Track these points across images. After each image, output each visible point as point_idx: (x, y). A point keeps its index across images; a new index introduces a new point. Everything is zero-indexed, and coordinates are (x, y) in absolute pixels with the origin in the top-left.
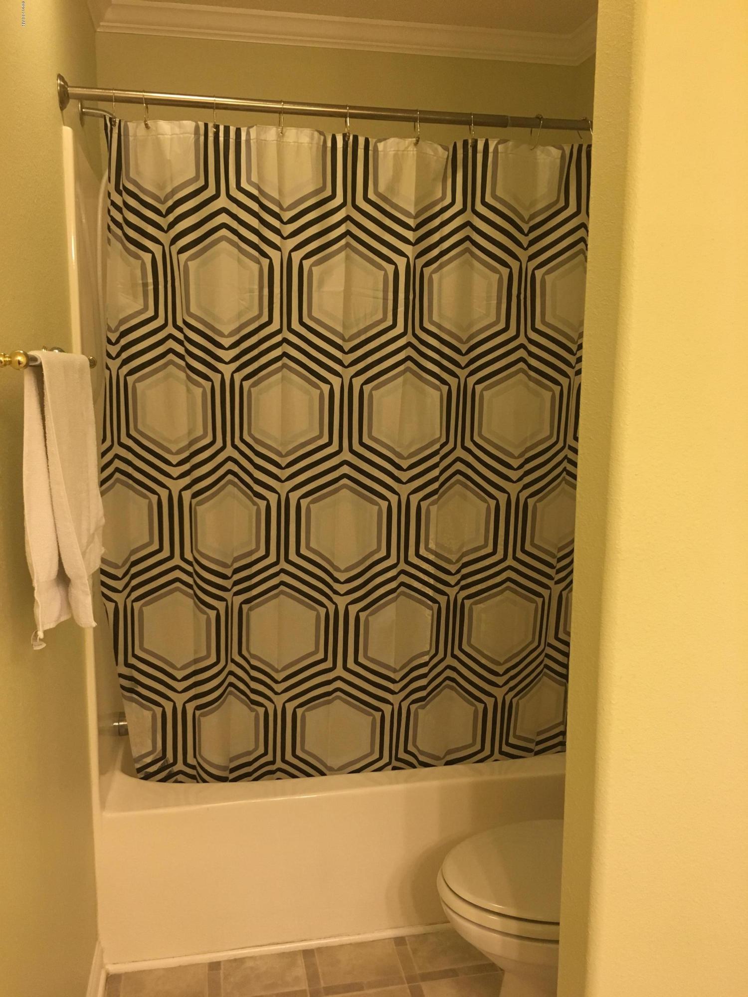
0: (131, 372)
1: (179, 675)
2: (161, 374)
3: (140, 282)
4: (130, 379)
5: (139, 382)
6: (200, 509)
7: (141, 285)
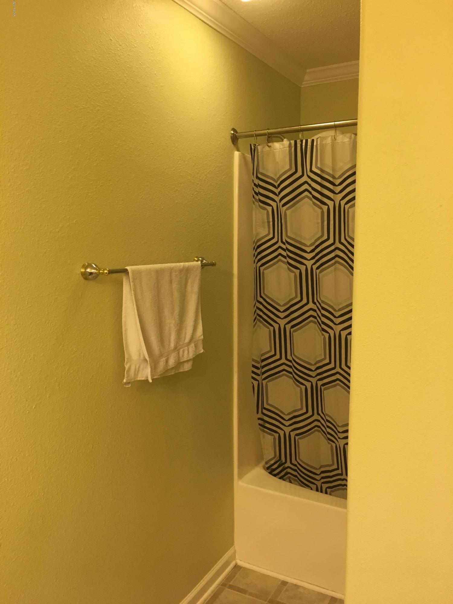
0: (262, 265)
1: (287, 418)
2: (275, 266)
3: (266, 221)
4: (262, 269)
5: (266, 270)
6: (295, 334)
7: (267, 223)
